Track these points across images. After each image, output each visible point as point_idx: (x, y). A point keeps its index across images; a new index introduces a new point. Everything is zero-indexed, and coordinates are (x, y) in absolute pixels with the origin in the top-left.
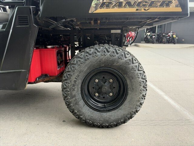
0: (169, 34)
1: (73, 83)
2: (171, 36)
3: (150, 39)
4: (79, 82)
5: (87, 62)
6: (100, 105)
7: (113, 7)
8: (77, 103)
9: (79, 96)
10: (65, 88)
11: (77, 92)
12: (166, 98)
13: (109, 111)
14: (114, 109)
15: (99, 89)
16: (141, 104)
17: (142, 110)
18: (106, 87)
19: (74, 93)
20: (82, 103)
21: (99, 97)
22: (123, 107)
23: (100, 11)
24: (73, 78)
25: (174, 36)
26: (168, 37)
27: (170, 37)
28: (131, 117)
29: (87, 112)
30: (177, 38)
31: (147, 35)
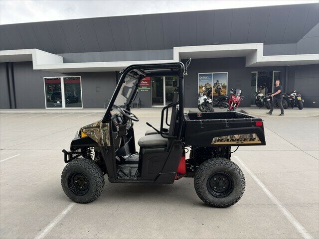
0: (292, 95)
1: (202, 180)
2: (294, 98)
3: (263, 102)
4: (206, 180)
5: (211, 169)
6: (217, 194)
7: (224, 141)
8: (204, 193)
9: (206, 188)
10: (197, 184)
11: (204, 186)
12: (265, 190)
13: (223, 197)
14: (226, 196)
15: (217, 184)
16: (242, 193)
17: (243, 197)
18: (221, 183)
19: (203, 186)
20: (207, 192)
21: (216, 189)
22: (231, 195)
23: (217, 143)
24: (203, 178)
25: (299, 98)
26: (291, 99)
27: (293, 100)
28: (237, 201)
29: (210, 198)
30: (303, 101)
31: (259, 96)
